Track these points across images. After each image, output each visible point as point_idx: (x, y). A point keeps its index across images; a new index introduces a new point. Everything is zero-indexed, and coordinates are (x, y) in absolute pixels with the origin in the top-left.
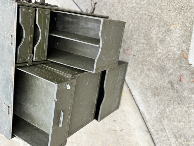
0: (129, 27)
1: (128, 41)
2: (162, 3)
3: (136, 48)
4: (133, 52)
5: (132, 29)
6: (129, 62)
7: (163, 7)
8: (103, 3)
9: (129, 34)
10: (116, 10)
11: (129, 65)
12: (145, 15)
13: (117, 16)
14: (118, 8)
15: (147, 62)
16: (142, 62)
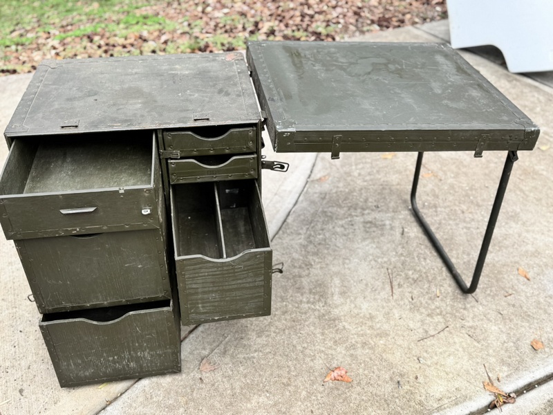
0: (256, 351)
1: (227, 359)
3: (220, 379)
4: (208, 375)
5: (254, 358)
6: (184, 376)
8: (283, 295)
9: (241, 356)
10: (279, 320)
11: (177, 377)
13: (269, 325)
14: (284, 322)
16: (193, 400)
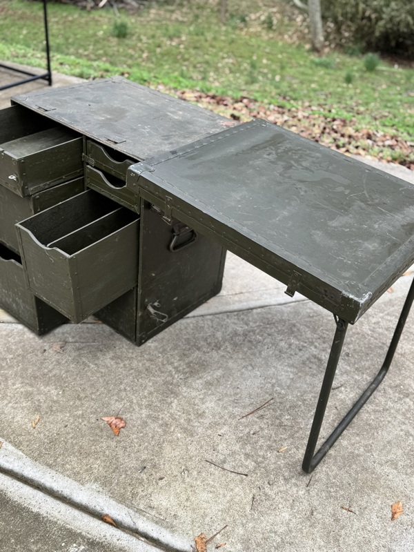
0: (96, 364)
1: (74, 354)
2: (89, 422)
3: (53, 360)
4: (52, 352)
5: (89, 366)
6: (41, 341)
7: (80, 421)
8: (168, 349)
9: (84, 359)
10: (140, 361)
11: (37, 338)
12: (92, 393)
13: (128, 358)
14: (140, 365)
15: (17, 362)
16: (24, 357)
